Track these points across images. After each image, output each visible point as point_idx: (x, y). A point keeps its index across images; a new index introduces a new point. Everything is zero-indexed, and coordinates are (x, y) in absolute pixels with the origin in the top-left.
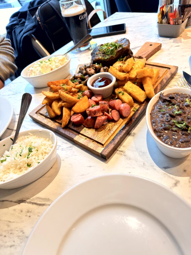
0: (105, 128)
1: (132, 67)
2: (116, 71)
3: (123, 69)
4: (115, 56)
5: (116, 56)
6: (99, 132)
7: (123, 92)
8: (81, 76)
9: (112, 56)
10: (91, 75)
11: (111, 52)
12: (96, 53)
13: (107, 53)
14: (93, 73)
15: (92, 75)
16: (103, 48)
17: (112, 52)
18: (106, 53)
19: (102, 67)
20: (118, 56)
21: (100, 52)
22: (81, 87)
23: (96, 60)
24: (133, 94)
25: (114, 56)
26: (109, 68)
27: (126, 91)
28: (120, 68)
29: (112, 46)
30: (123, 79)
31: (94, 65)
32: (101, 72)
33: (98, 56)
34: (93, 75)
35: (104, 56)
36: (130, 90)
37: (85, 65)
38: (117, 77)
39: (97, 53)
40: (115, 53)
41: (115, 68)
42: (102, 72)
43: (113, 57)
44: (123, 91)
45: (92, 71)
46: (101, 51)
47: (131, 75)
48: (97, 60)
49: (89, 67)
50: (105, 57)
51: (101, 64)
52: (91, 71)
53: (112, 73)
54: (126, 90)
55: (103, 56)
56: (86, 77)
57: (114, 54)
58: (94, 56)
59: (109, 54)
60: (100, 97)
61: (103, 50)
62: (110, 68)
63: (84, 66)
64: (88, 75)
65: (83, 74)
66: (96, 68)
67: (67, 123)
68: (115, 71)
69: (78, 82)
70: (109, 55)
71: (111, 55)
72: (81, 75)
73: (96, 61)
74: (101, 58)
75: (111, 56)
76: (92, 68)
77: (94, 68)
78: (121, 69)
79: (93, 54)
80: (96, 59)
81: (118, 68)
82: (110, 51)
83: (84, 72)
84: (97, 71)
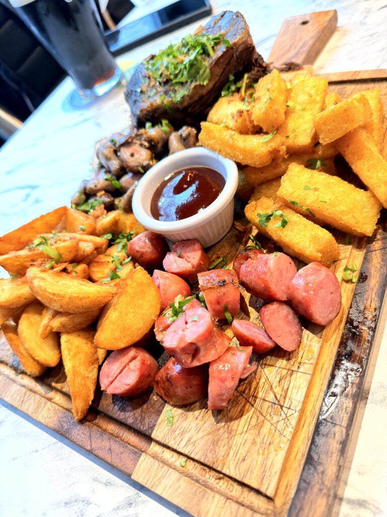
0: (255, 397)
1: (288, 106)
2: (231, 137)
3: (255, 123)
4: (210, 80)
5: (214, 82)
6: (234, 424)
7: (279, 213)
8: (107, 183)
9: (198, 83)
10: (142, 170)
11: (189, 72)
12: (139, 90)
13: (177, 80)
14: (145, 163)
15: (145, 172)
16: (158, 64)
17: (193, 71)
18: (174, 81)
19: (171, 133)
20: (217, 78)
21: (152, 84)
22: (116, 223)
23: (144, 112)
24: (326, 214)
25: (205, 83)
26: (199, 130)
27: (290, 206)
28: (239, 120)
29: (189, 50)
30: (267, 160)
31: (142, 131)
32: (173, 153)
33: (149, 97)
34: (146, 168)
35: (171, 92)
36: (309, 200)
37: (112, 141)
38: (241, 157)
39: (144, 89)
40: (204, 72)
41: (222, 125)
42: (178, 150)
43: (202, 86)
44: (280, 208)
45: (142, 155)
46: (155, 79)
47: (292, 136)
48: (148, 111)
49: (127, 144)
50: (173, 95)
51: (165, 122)
52: (136, 156)
53: (217, 147)
54: (293, 203)
55: (166, 93)
56: (125, 181)
57: (204, 76)
58: (135, 101)
59: (183, 80)
60: (195, 250)
61: (160, 73)
62: (202, 132)
63: (109, 144)
64: (130, 175)
65: (114, 172)
66: (150, 141)
67: (92, 397)
68: (227, 135)
69: (103, 206)
70: (187, 82)
71: (192, 82)
72: (106, 180)
73: (146, 115)
74: (163, 102)
75: (193, 85)
76: (138, 142)
77: (146, 144)
78: (248, 123)
79: (132, 94)
80: (145, 110)
81: (231, 124)
82: (185, 68)
83: (115, 165)
84: (159, 150)
